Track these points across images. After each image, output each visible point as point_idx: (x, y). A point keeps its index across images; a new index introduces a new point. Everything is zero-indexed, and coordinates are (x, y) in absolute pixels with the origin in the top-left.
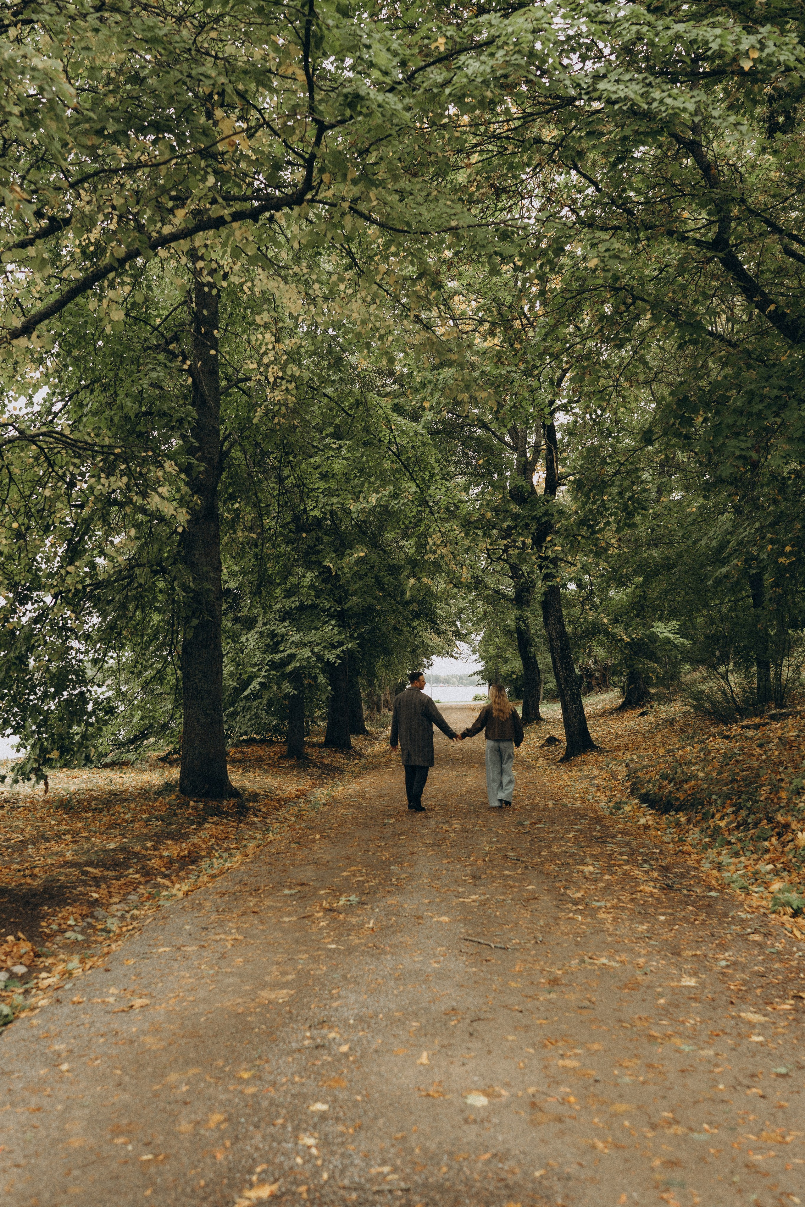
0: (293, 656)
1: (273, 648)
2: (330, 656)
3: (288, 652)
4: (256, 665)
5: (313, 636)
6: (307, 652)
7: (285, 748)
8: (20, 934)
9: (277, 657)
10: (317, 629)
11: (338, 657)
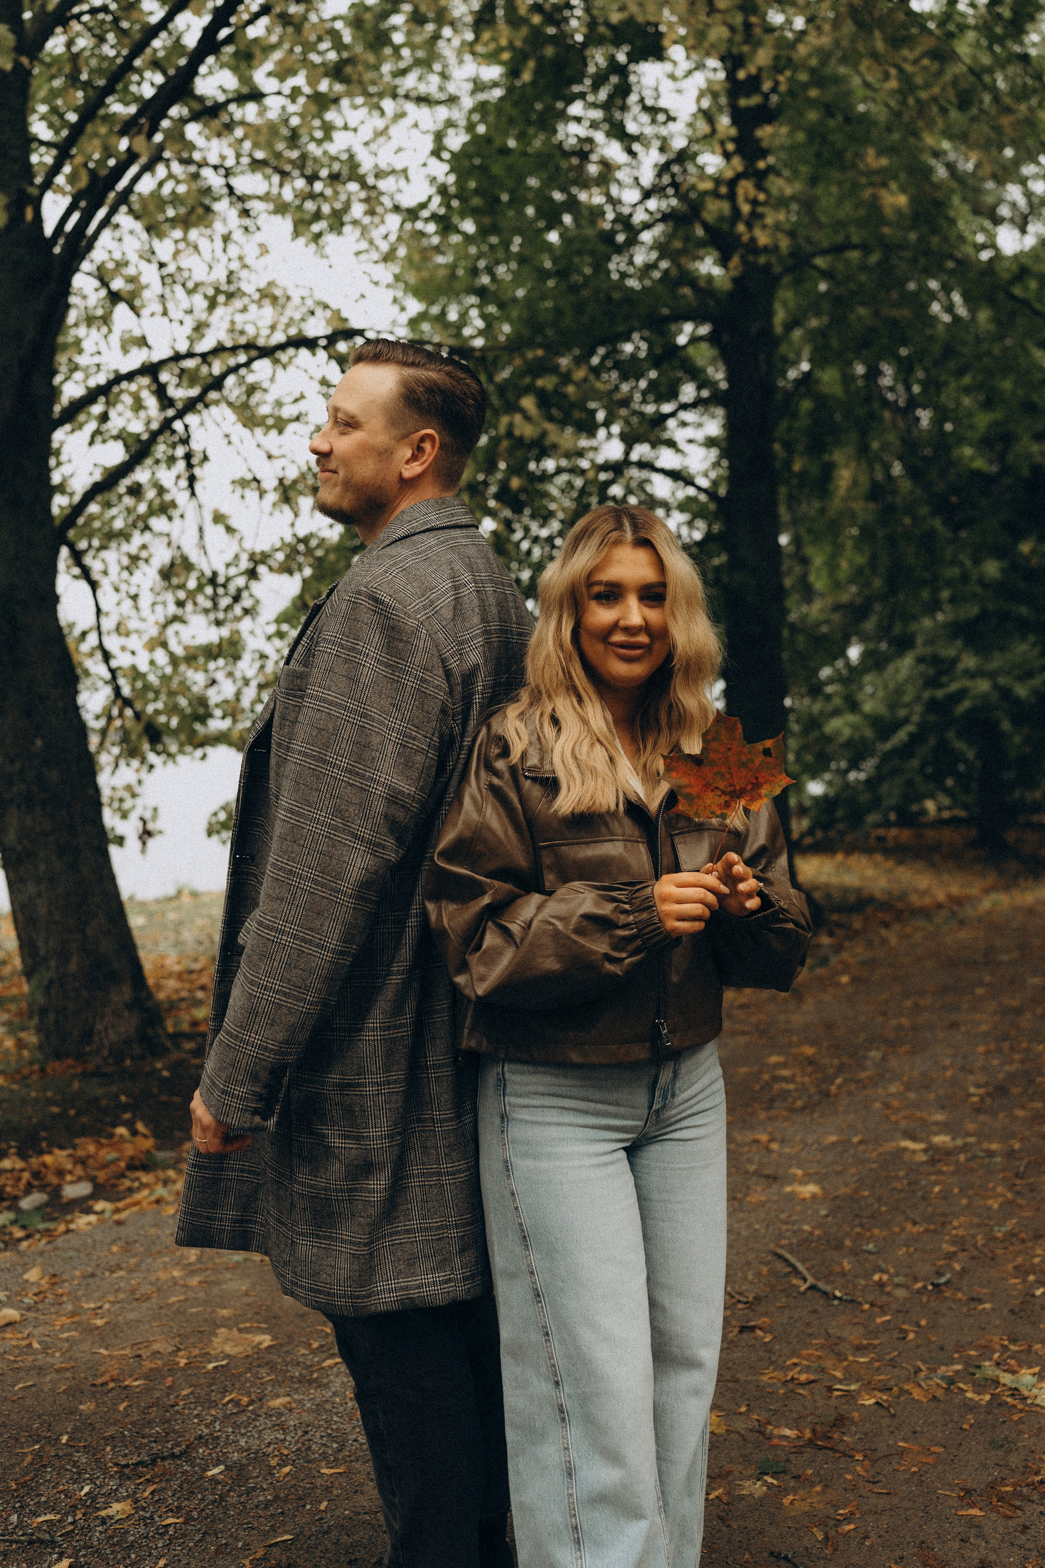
0: (962, 694)
1: (932, 682)
2: (1021, 691)
3: (955, 686)
4: (906, 706)
5: (996, 662)
6: (984, 686)
7: (974, 832)
8: (140, 1127)
9: (940, 693)
10: (1002, 649)
11: (1034, 692)
